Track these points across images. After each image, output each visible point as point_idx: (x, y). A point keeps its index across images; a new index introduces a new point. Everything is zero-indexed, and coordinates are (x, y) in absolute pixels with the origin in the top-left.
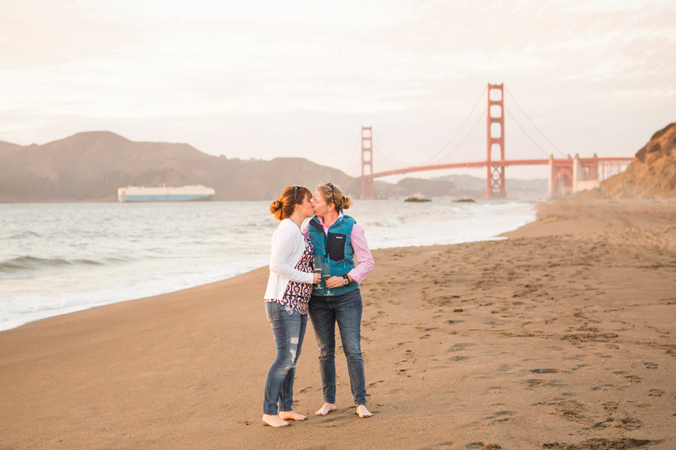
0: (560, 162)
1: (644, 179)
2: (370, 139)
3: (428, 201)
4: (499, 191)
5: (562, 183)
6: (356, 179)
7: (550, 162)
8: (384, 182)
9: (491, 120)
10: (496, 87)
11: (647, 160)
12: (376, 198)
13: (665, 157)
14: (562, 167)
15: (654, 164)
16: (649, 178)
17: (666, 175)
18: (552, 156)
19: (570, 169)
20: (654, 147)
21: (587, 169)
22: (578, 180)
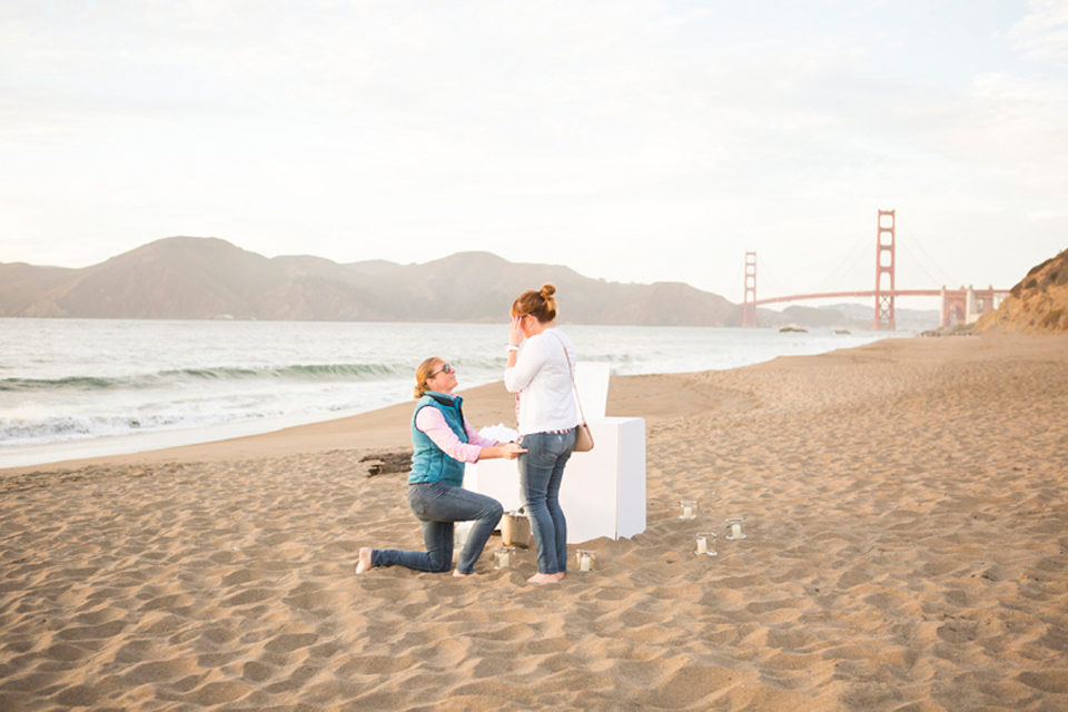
0: (952, 293)
1: (1018, 315)
2: (754, 264)
3: (804, 331)
4: (887, 322)
5: (955, 316)
6: (739, 306)
7: (942, 293)
8: (768, 310)
9: (881, 248)
10: (886, 213)
11: (1022, 296)
12: (759, 326)
13: (1040, 293)
14: (955, 299)
15: (1029, 301)
16: (1023, 314)
17: (1041, 312)
18: (944, 287)
19: (964, 301)
20: (1030, 283)
21: (982, 301)
22: (972, 313)
